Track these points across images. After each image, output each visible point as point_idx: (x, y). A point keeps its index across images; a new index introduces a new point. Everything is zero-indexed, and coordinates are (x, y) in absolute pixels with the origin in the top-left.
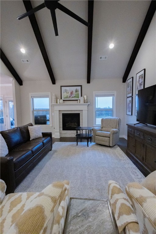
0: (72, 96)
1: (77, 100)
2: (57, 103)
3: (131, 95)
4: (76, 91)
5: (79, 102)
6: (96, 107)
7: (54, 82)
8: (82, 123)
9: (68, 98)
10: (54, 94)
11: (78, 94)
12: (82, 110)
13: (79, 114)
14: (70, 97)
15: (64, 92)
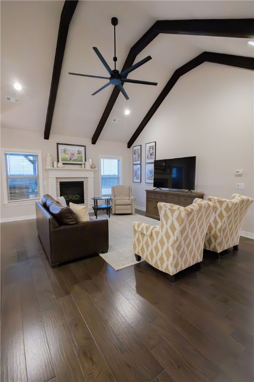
0: (74, 158)
1: (81, 164)
2: (53, 167)
3: (139, 162)
4: (79, 153)
5: (83, 167)
6: (102, 174)
7: (47, 136)
8: (87, 193)
9: (68, 161)
10: (49, 154)
11: (82, 157)
12: (87, 178)
13: (83, 182)
14: (70, 159)
15: (62, 153)
